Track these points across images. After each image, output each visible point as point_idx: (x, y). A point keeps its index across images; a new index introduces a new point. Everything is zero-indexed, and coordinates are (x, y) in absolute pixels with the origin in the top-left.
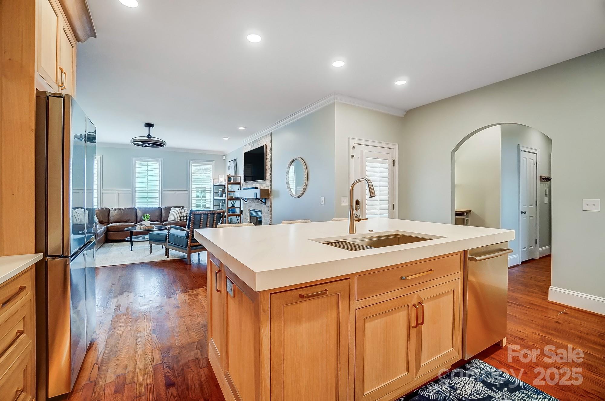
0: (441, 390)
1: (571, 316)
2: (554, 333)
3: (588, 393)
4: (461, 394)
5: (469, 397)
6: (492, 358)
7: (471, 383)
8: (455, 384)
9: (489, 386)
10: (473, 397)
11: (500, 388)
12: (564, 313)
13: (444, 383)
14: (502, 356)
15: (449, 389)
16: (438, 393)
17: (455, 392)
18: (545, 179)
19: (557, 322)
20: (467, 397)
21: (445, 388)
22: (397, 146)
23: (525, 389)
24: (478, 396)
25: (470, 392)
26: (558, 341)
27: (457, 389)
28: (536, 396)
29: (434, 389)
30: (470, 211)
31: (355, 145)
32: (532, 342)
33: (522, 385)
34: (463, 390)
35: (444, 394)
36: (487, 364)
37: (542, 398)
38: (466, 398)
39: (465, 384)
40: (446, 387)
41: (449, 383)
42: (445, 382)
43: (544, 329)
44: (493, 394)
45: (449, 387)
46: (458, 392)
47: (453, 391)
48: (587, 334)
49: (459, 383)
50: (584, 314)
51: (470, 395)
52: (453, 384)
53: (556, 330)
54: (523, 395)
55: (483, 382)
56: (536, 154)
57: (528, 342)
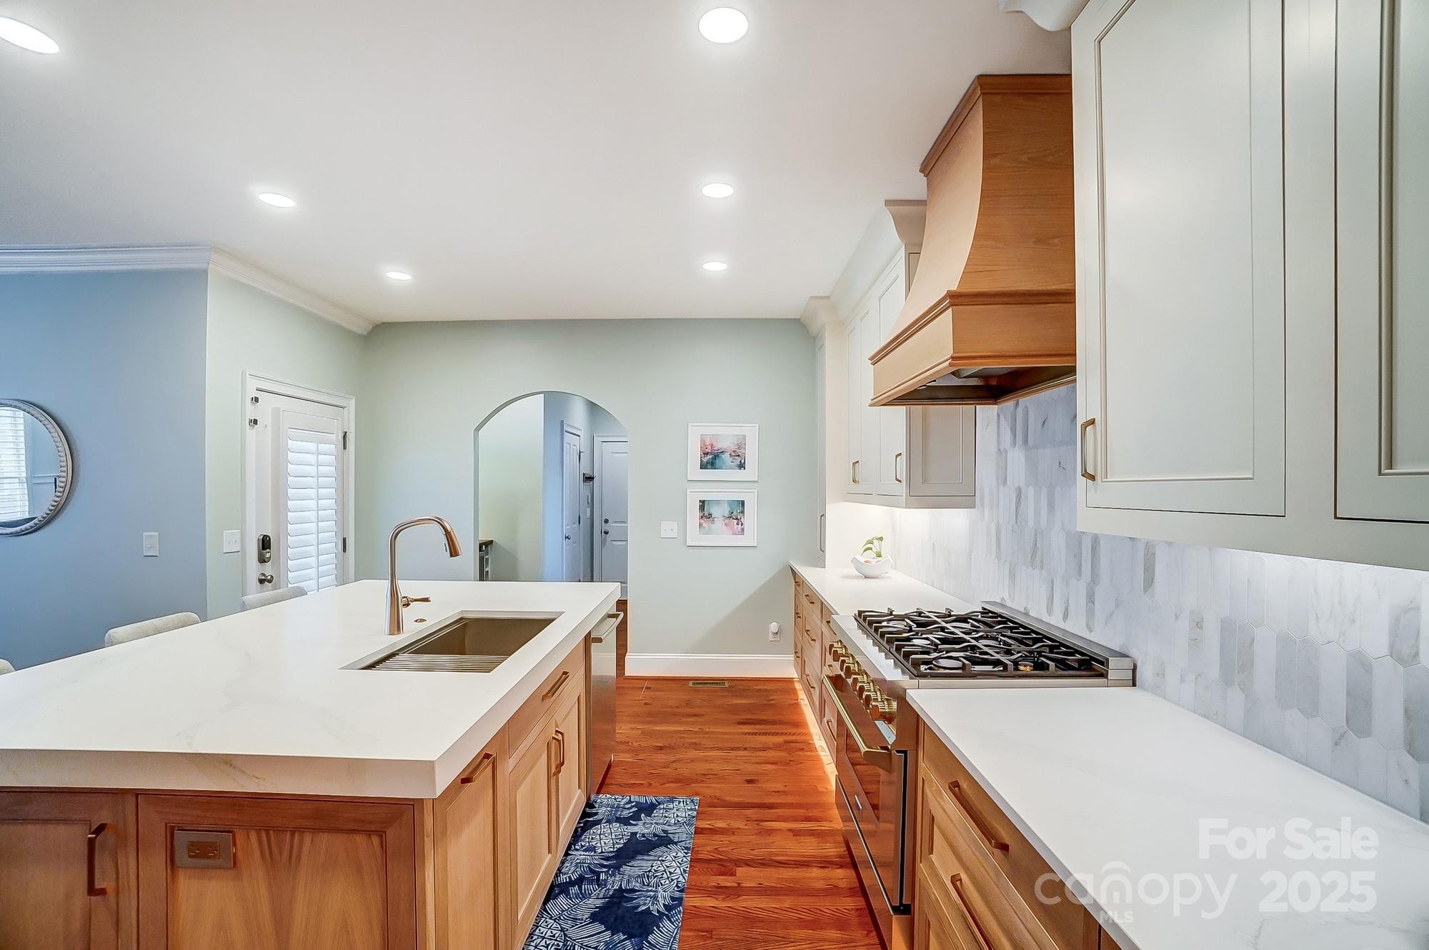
0: (578, 861)
1: (657, 690)
2: (651, 719)
3: (705, 775)
4: (604, 850)
5: (614, 848)
6: (608, 784)
7: (605, 830)
8: (589, 842)
9: (625, 821)
10: (618, 846)
11: (636, 817)
12: (647, 688)
13: (577, 850)
14: (616, 776)
15: (587, 854)
16: (578, 867)
17: (595, 852)
18: (589, 479)
19: (646, 704)
20: (612, 850)
21: (581, 855)
22: (352, 403)
23: (660, 804)
24: (622, 841)
25: (612, 842)
26: (658, 728)
27: (595, 847)
28: (671, 806)
29: (569, 865)
30: (491, 542)
31: (259, 394)
32: (637, 741)
33: (654, 801)
34: (603, 845)
35: (585, 863)
36: (608, 796)
37: (677, 804)
38: (611, 852)
39: (600, 835)
40: (582, 853)
41: (582, 846)
42: (576, 847)
43: (639, 719)
44: (635, 829)
45: (585, 851)
46: (599, 851)
47: (592, 854)
48: (677, 707)
49: (592, 839)
50: (665, 682)
51: (614, 845)
52: (587, 844)
53: (650, 714)
54: (661, 811)
55: (619, 820)
56: (579, 436)
57: (632, 743)
